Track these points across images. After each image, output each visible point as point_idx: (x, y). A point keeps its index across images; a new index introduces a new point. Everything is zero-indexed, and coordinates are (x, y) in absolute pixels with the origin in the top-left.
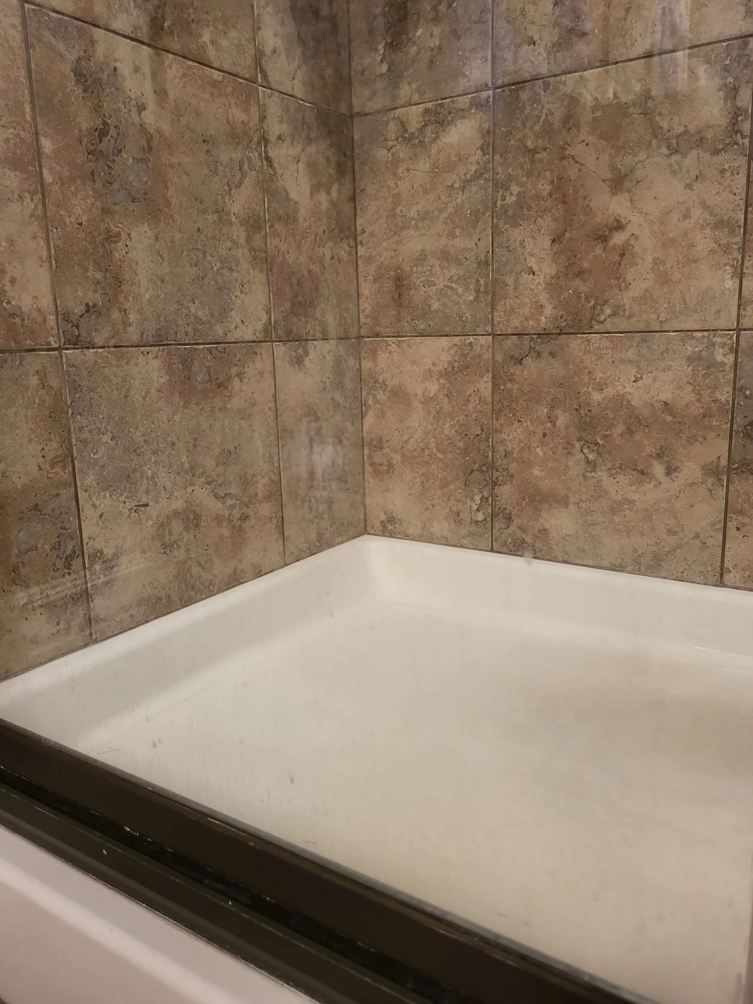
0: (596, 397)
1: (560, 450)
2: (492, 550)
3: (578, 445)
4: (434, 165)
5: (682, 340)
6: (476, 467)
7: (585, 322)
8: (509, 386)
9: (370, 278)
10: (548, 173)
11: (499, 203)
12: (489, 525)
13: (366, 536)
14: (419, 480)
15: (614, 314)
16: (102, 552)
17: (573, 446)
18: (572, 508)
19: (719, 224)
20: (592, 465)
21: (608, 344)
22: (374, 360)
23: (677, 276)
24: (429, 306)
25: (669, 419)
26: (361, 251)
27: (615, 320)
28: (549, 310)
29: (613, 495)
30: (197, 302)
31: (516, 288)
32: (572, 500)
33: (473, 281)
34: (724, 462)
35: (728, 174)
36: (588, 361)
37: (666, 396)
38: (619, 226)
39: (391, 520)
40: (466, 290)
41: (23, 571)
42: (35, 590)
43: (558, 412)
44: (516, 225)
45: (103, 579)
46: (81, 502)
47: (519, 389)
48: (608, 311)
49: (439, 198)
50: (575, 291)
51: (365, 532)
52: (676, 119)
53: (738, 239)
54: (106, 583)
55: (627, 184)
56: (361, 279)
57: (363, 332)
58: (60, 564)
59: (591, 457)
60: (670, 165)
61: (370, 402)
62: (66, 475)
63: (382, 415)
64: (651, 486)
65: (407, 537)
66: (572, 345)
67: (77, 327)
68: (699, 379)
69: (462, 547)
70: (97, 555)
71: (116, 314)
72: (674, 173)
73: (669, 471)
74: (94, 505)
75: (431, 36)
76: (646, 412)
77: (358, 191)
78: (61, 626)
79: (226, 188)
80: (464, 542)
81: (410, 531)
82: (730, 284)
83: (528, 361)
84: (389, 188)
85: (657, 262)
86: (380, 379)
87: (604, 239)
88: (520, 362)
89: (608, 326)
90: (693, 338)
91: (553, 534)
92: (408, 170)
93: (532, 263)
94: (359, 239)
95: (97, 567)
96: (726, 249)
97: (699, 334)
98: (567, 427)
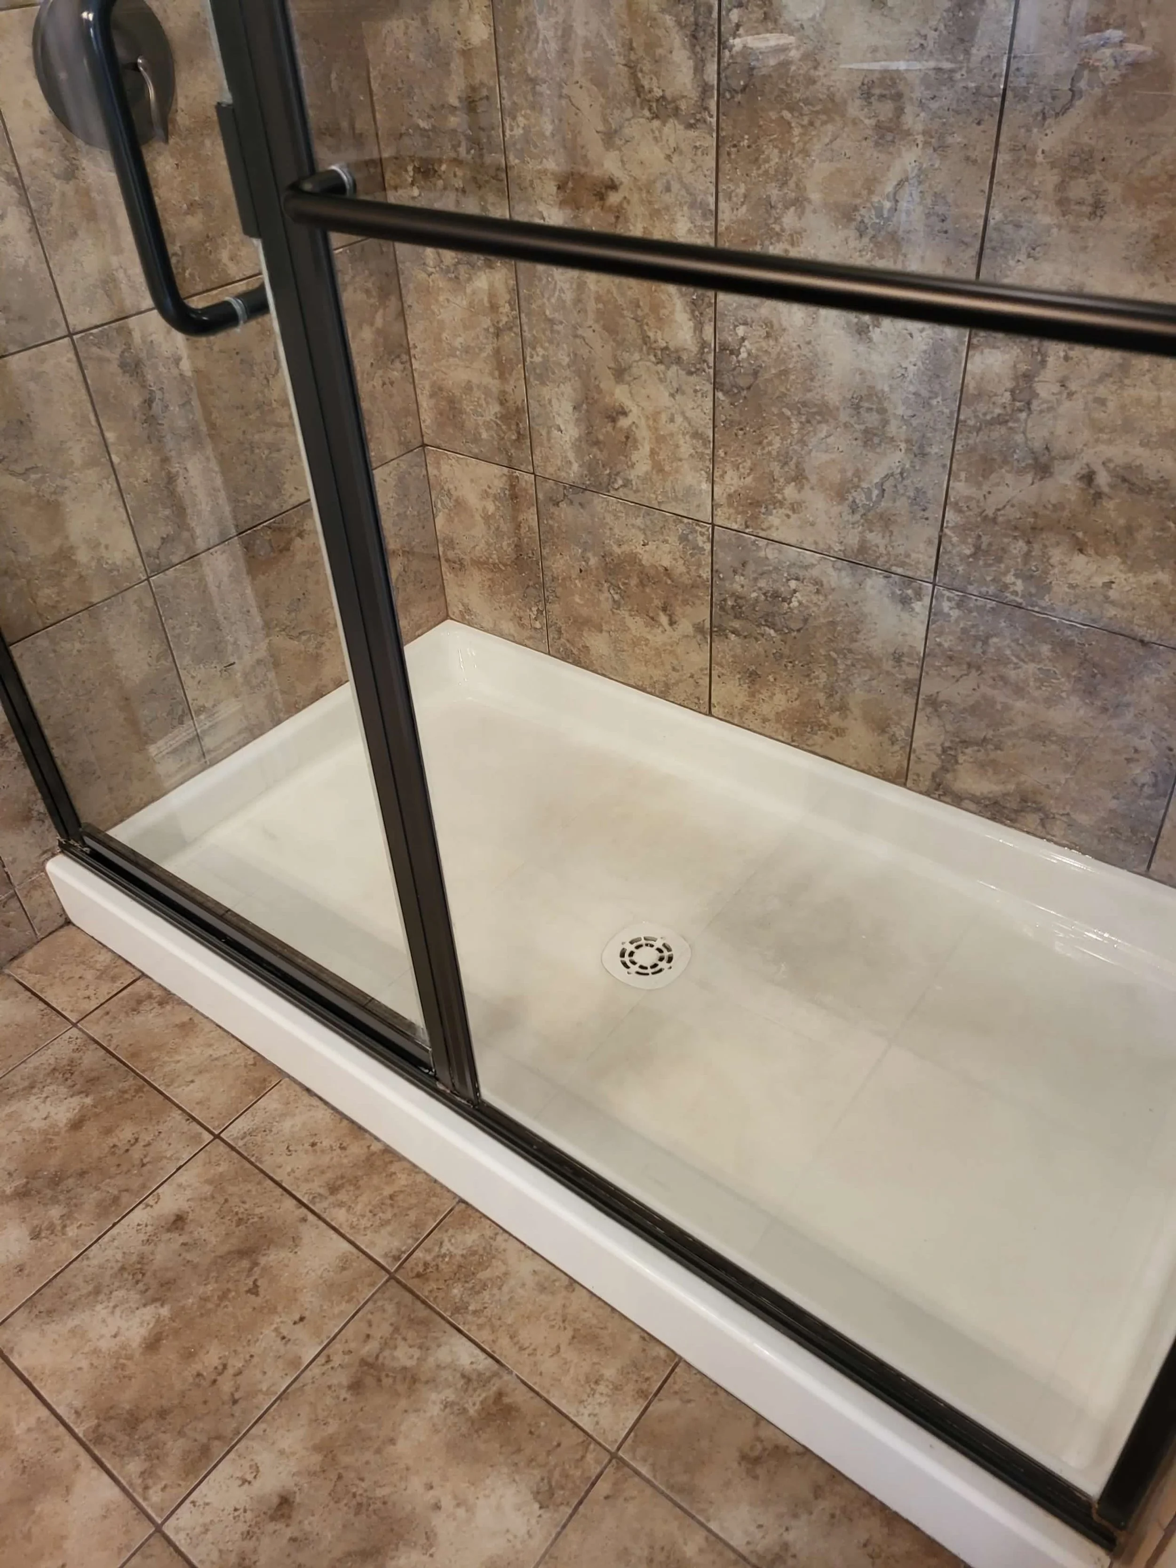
0: (617, 550)
1: (593, 587)
2: (549, 654)
3: (606, 585)
4: (471, 305)
5: (674, 521)
6: (531, 583)
7: (604, 485)
8: (551, 522)
9: (427, 392)
10: (565, 346)
11: (528, 359)
12: (545, 633)
13: (449, 621)
14: (487, 583)
15: (624, 486)
16: (204, 707)
17: (602, 585)
18: (605, 634)
19: (696, 435)
20: (617, 604)
21: (622, 509)
22: (438, 468)
23: (667, 468)
24: (480, 434)
25: (669, 582)
26: (416, 365)
27: (625, 490)
28: (575, 467)
29: (633, 631)
30: (251, 493)
31: (549, 440)
32: (605, 628)
33: (513, 422)
34: (708, 625)
35: (699, 394)
36: (609, 518)
37: (666, 563)
38: (625, 413)
39: (468, 610)
40: (510, 429)
41: (151, 734)
42: (160, 743)
43: (589, 554)
44: (543, 383)
45: (208, 724)
46: (183, 678)
47: (559, 527)
48: (620, 482)
49: (478, 337)
50: (594, 457)
51: (447, 617)
52: (659, 333)
53: (710, 451)
54: (211, 727)
55: (627, 378)
56: (418, 392)
57: (426, 441)
58: (175, 722)
59: (616, 597)
60: (658, 373)
61: (439, 505)
62: (168, 663)
63: (450, 520)
64: (659, 631)
65: (482, 628)
66: (596, 502)
67: (158, 558)
68: (688, 557)
69: (526, 646)
70: (201, 710)
71: (186, 535)
72: (661, 380)
73: (672, 623)
74: (193, 677)
75: (455, 175)
76: (652, 572)
77: (406, 305)
78: (184, 762)
79: (265, 382)
80: (527, 642)
81: (484, 625)
82: (705, 486)
83: (563, 505)
84: (434, 313)
85: (653, 453)
86: (446, 488)
87: (614, 420)
88: (557, 504)
89: (620, 493)
90: (681, 522)
91: (593, 652)
92: (448, 300)
93: (559, 421)
94: (413, 352)
95: (202, 717)
96: (701, 456)
97: (686, 520)
98: (597, 569)
